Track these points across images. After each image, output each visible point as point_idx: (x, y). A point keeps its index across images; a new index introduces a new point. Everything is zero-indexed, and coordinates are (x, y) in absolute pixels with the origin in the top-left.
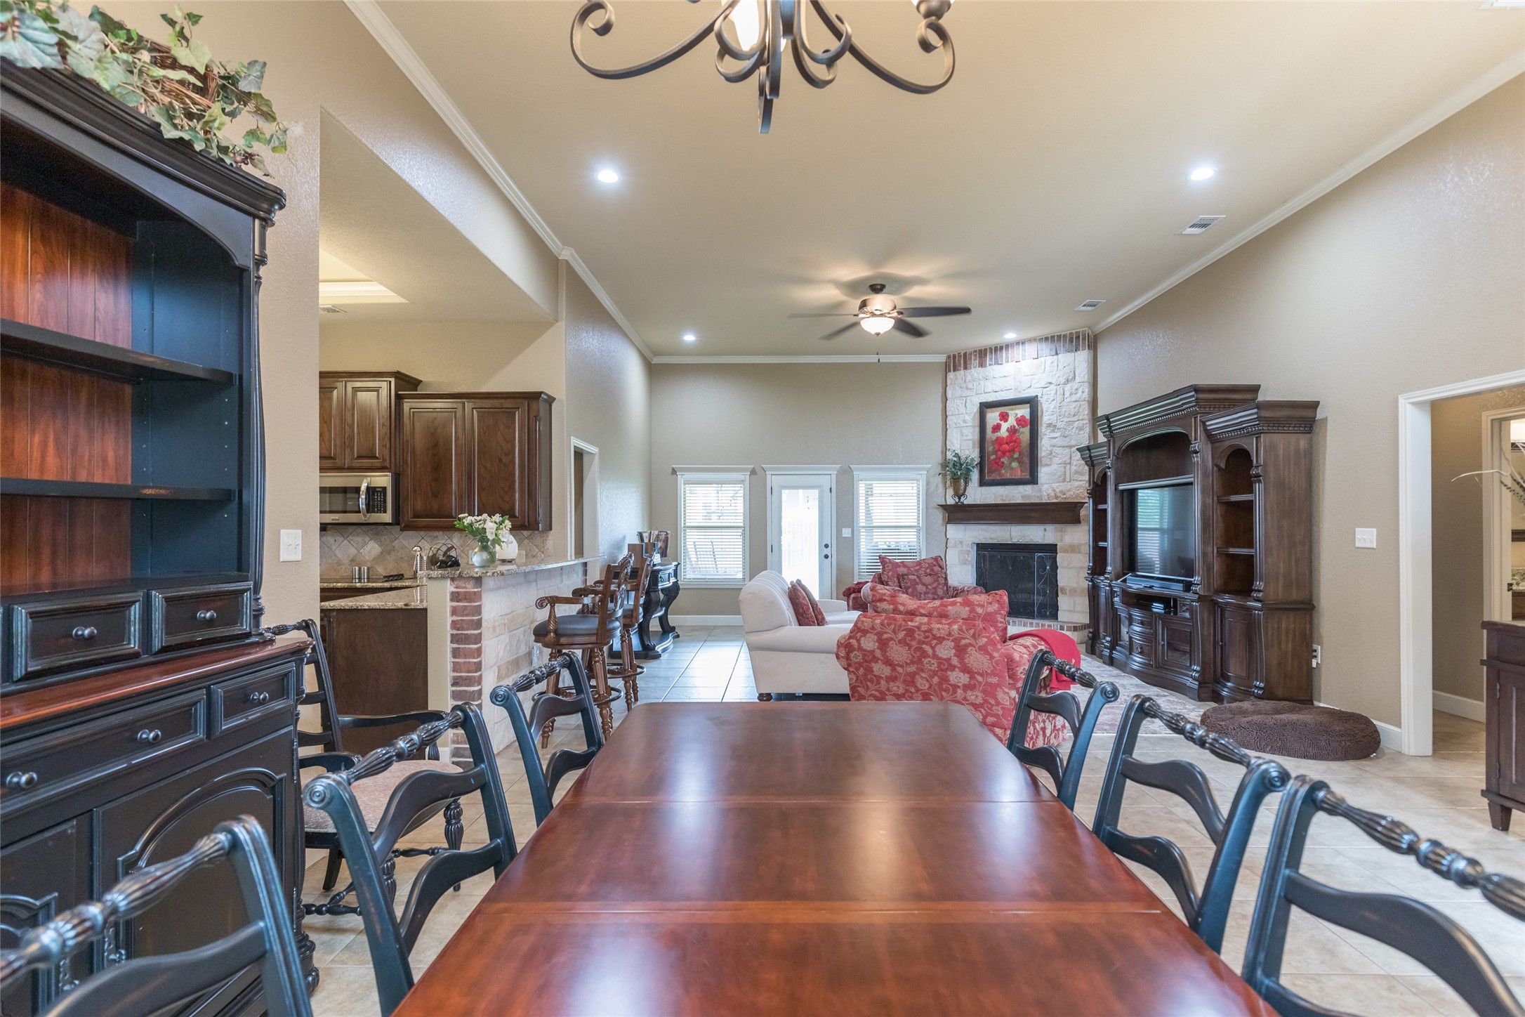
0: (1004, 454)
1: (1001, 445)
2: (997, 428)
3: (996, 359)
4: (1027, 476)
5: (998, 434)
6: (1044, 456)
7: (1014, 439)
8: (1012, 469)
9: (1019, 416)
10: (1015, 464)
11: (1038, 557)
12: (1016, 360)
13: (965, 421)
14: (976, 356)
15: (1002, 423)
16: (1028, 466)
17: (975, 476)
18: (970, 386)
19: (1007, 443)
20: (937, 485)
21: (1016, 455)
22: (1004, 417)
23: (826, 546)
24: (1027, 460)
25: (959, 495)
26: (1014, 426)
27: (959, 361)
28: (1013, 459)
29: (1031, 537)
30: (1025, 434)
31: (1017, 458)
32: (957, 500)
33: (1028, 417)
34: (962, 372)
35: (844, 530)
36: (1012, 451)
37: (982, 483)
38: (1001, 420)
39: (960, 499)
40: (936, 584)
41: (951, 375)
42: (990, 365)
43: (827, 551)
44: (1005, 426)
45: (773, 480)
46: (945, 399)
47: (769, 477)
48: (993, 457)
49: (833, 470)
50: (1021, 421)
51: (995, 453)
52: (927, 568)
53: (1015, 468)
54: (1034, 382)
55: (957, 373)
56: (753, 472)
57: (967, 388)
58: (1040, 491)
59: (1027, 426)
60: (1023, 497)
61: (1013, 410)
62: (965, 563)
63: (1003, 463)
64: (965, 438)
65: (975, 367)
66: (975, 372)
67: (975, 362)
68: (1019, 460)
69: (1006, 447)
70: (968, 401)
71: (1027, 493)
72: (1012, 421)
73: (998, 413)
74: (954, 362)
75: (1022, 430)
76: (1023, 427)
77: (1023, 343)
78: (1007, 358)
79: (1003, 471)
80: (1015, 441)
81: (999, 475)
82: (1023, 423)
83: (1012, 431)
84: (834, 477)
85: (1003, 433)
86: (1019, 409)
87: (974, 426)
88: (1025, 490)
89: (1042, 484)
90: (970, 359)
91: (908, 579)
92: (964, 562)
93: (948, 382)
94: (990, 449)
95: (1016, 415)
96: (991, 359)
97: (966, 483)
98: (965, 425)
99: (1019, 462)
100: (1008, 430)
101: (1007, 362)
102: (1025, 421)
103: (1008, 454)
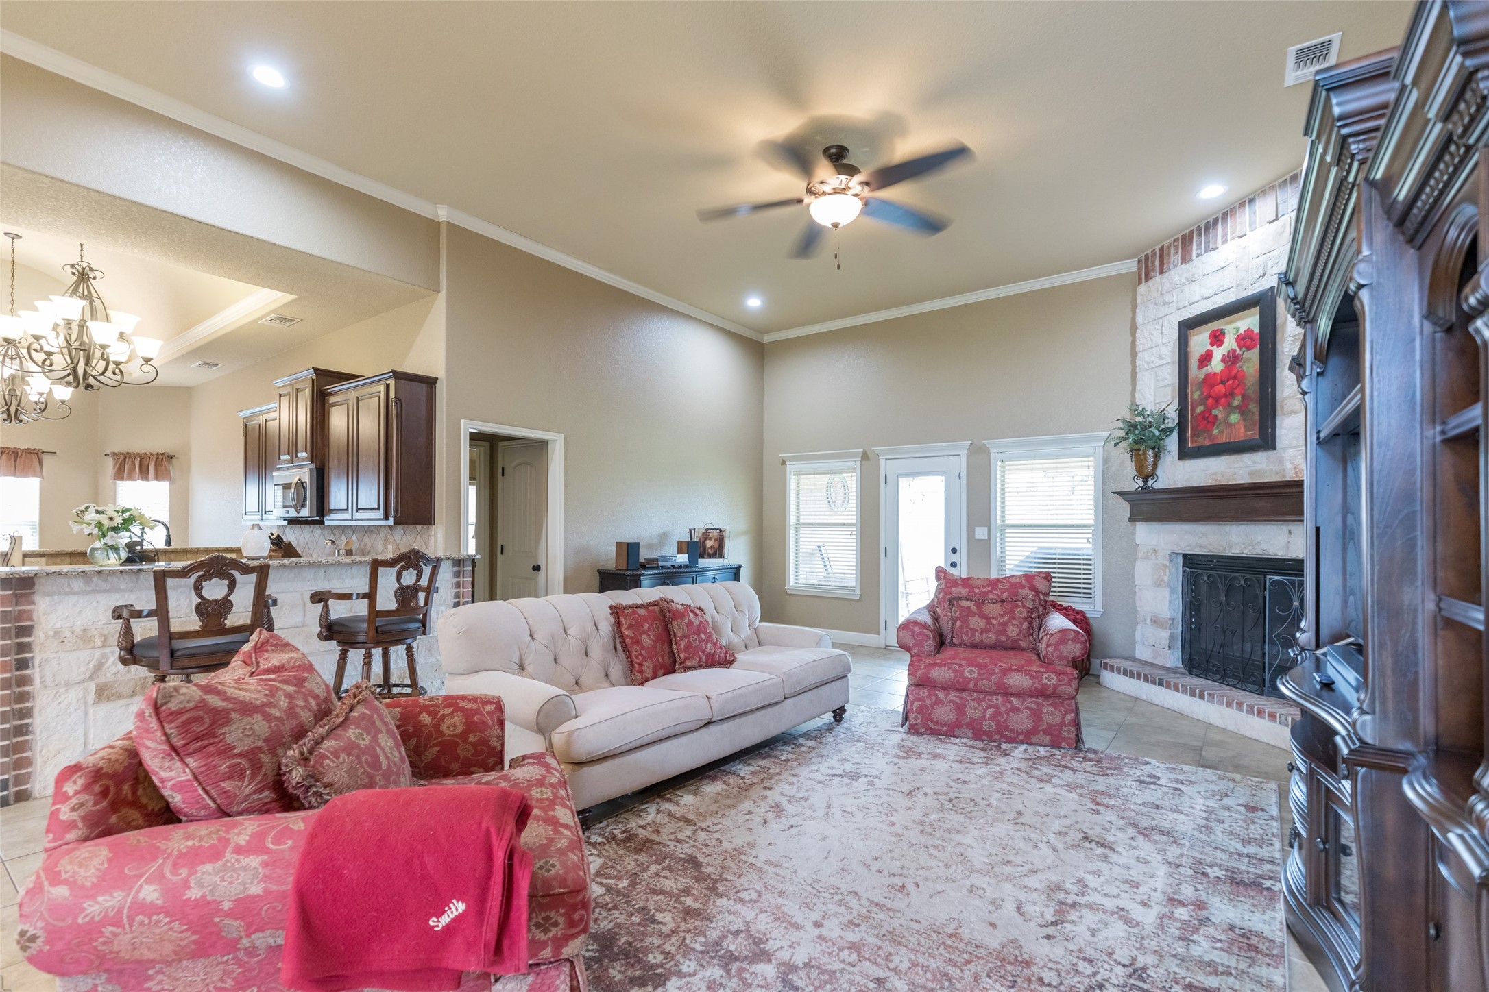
0: (1217, 401)
1: (1212, 387)
2: (1206, 358)
3: (1207, 243)
4: (1254, 434)
5: (1208, 369)
6: (1289, 397)
7: (1234, 372)
8: (1230, 425)
9: (1241, 331)
10: (1234, 418)
11: (1273, 583)
12: (1238, 233)
13: (1160, 358)
14: (1176, 247)
15: (1214, 349)
16: (1257, 417)
17: (1172, 442)
18: (1168, 298)
19: (1222, 382)
20: (1123, 462)
21: (1236, 402)
22: (1217, 338)
23: (954, 551)
24: (1254, 407)
25: (1146, 474)
26: (1234, 351)
27: (1153, 262)
28: (1230, 409)
29: (1265, 546)
30: (1251, 362)
31: (1238, 407)
32: (1142, 484)
33: (1257, 330)
34: (1158, 279)
35: (978, 530)
36: (1230, 395)
37: (1184, 454)
38: (1212, 344)
39: (1145, 481)
40: (1007, 618)
41: (1142, 289)
42: (1198, 255)
43: (955, 558)
44: (1219, 353)
45: (886, 466)
46: (1134, 328)
47: (882, 462)
48: (1199, 409)
49: (962, 448)
50: (1244, 340)
51: (1203, 401)
52: (1006, 590)
53: (1235, 424)
54: (1270, 264)
55: (1151, 282)
56: (865, 457)
57: (1165, 304)
58: (1281, 461)
59: (1255, 346)
60: (1251, 474)
61: (1231, 322)
62: (1160, 585)
63: (1216, 417)
64: (1161, 384)
65: (1175, 266)
66: (1177, 273)
67: (1175, 258)
68: (1242, 409)
69: (1221, 389)
70: (1166, 324)
71: (1258, 467)
72: (1230, 343)
73: (1207, 334)
74: (1147, 267)
75: (1247, 355)
76: (1249, 348)
77: (1251, 201)
78: (1225, 235)
79: (1215, 432)
80: (1235, 378)
81: (1210, 437)
82: (1249, 342)
83: (1231, 359)
84: (964, 458)
85: (1216, 365)
86: (1242, 318)
87: (1172, 363)
88: (1254, 462)
89: (1285, 449)
90: (1169, 255)
91: (959, 606)
92: (1158, 584)
93: (1139, 301)
94: (1196, 395)
95: (1238, 330)
96: (1199, 245)
97: (1157, 457)
98: (1161, 362)
99: (1242, 413)
100: (1223, 360)
101: (1225, 242)
102: (1252, 339)
103: (1223, 400)
